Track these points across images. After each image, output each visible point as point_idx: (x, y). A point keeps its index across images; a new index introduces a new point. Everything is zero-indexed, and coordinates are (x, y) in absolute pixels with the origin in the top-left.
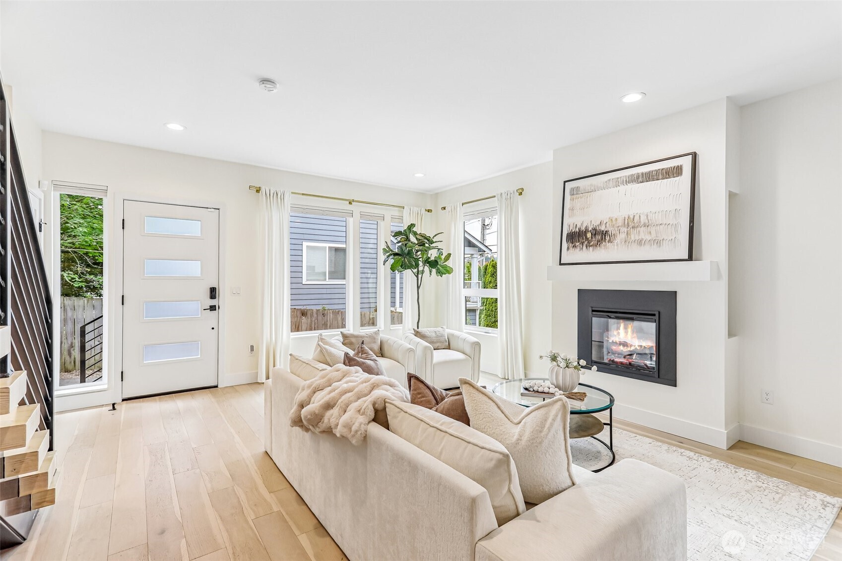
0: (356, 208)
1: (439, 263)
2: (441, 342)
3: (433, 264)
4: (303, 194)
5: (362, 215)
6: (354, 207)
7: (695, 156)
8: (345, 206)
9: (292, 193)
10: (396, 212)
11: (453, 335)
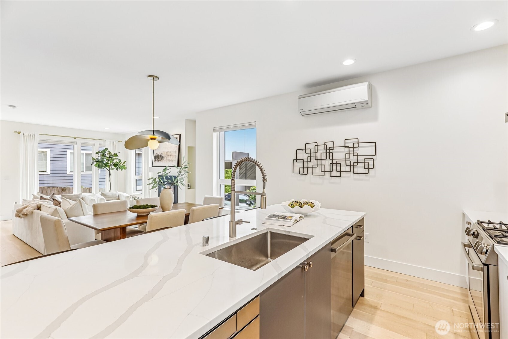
0: (78, 141)
1: (118, 165)
2: (114, 197)
3: (116, 165)
4: (46, 135)
5: (82, 144)
6: (77, 140)
7: (180, 135)
8: (73, 140)
9: (40, 134)
10: (102, 142)
11: (121, 194)
